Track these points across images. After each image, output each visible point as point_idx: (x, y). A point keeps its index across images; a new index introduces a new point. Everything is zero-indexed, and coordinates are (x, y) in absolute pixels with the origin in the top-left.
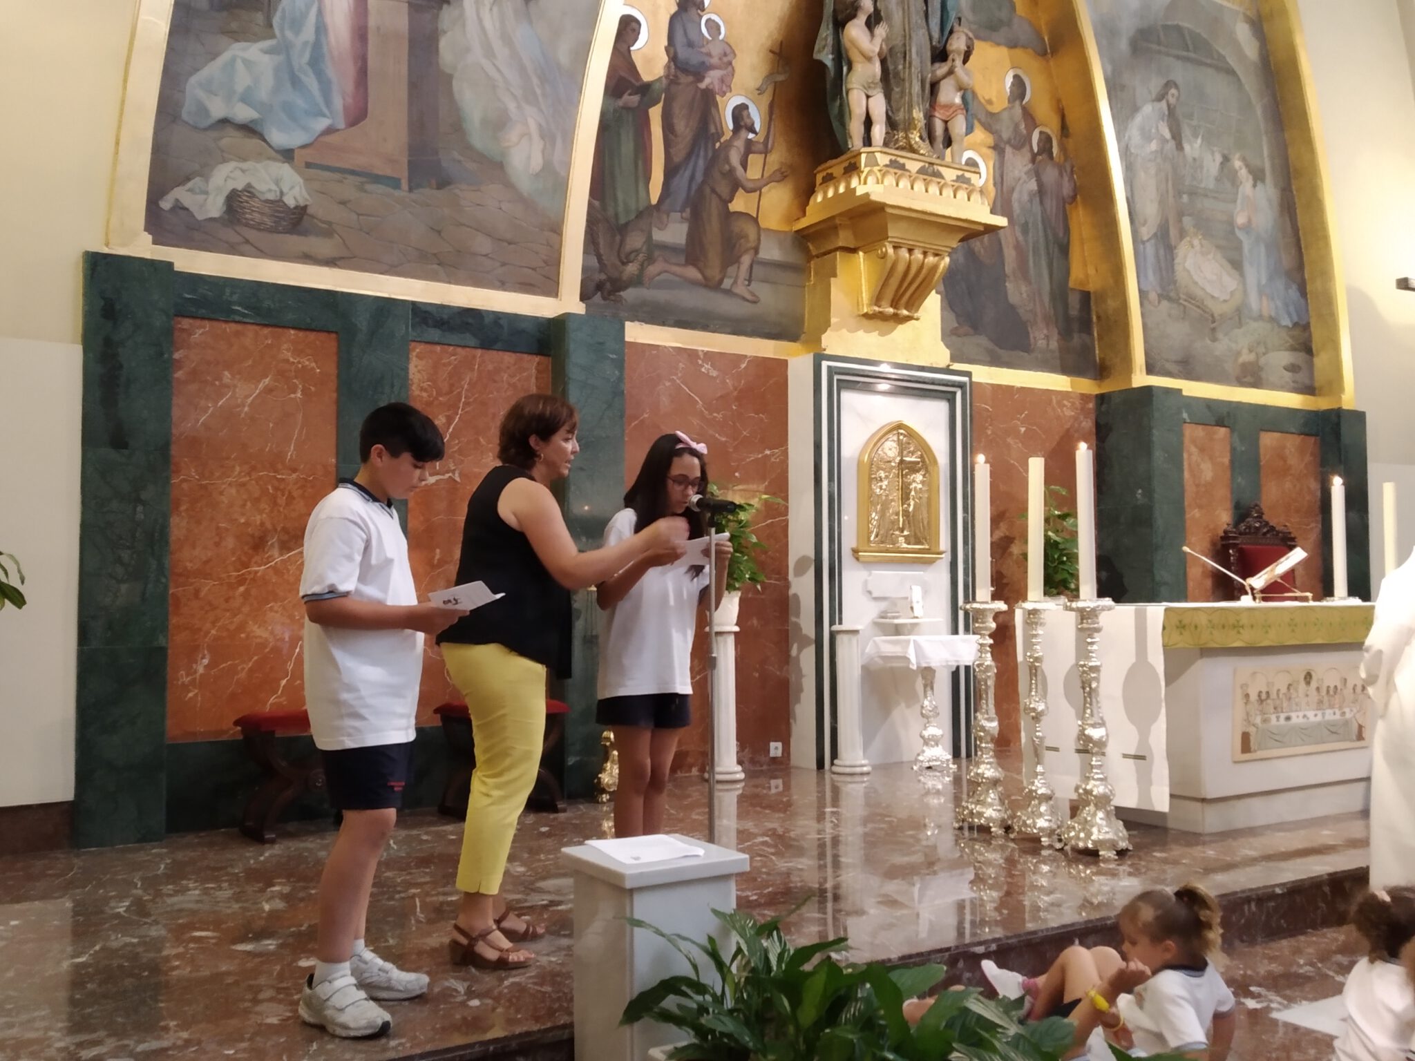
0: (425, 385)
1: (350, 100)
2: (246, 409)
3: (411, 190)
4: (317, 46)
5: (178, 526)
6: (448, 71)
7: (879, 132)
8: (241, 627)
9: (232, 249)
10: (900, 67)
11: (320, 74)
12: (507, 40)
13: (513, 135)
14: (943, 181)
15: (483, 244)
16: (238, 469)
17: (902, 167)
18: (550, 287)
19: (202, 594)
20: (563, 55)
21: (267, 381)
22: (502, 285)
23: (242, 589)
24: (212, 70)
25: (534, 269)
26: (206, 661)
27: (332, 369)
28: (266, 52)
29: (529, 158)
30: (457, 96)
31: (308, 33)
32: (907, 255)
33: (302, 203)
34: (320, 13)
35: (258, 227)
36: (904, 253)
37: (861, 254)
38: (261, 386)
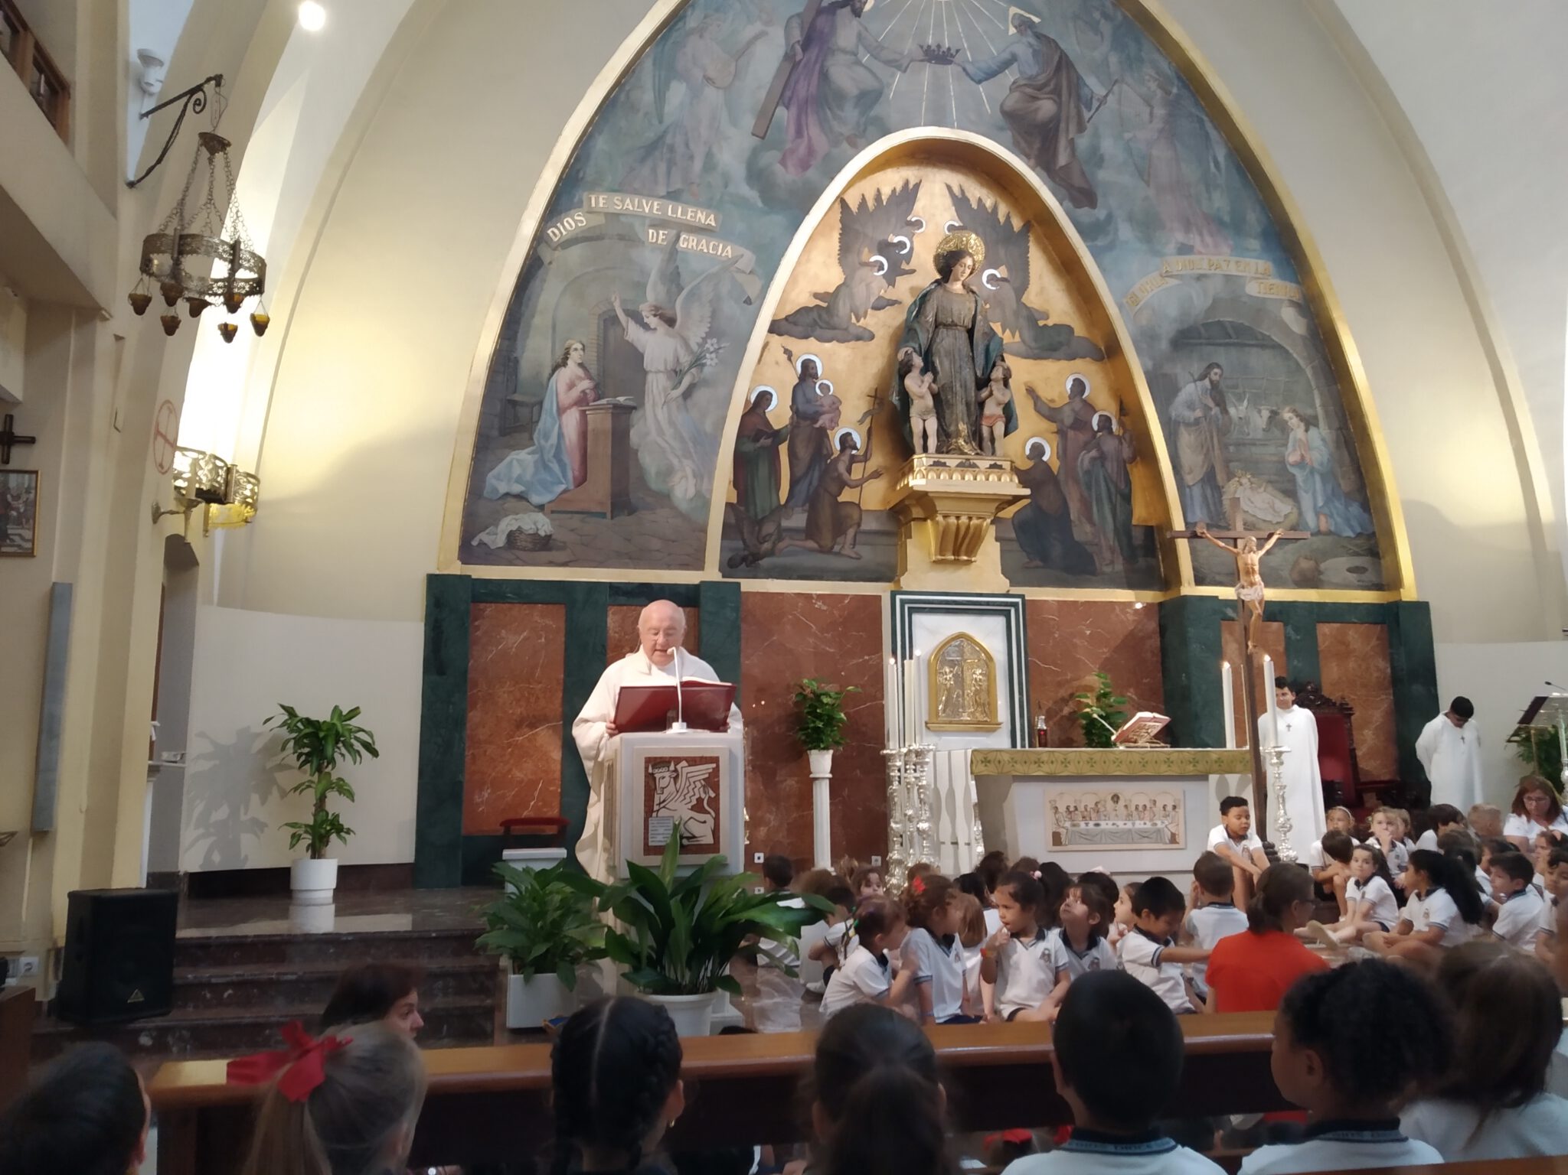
0: (617, 630)
1: (577, 473)
2: (514, 650)
3: (612, 518)
4: (559, 447)
5: (474, 716)
6: (635, 448)
7: (932, 442)
8: (510, 771)
9: (510, 563)
10: (949, 397)
11: (560, 462)
12: (671, 423)
13: (676, 478)
14: (977, 470)
15: (656, 544)
16: (508, 683)
17: (944, 465)
18: (698, 564)
19: (488, 753)
20: (708, 427)
21: (525, 634)
22: (669, 566)
23: (510, 750)
24: (501, 467)
25: (688, 555)
26: (489, 791)
27: (562, 625)
28: (529, 454)
29: (686, 490)
30: (641, 461)
31: (553, 440)
32: (956, 521)
33: (548, 533)
34: (560, 427)
35: (524, 549)
36: (953, 520)
37: (929, 521)
38: (522, 637)
